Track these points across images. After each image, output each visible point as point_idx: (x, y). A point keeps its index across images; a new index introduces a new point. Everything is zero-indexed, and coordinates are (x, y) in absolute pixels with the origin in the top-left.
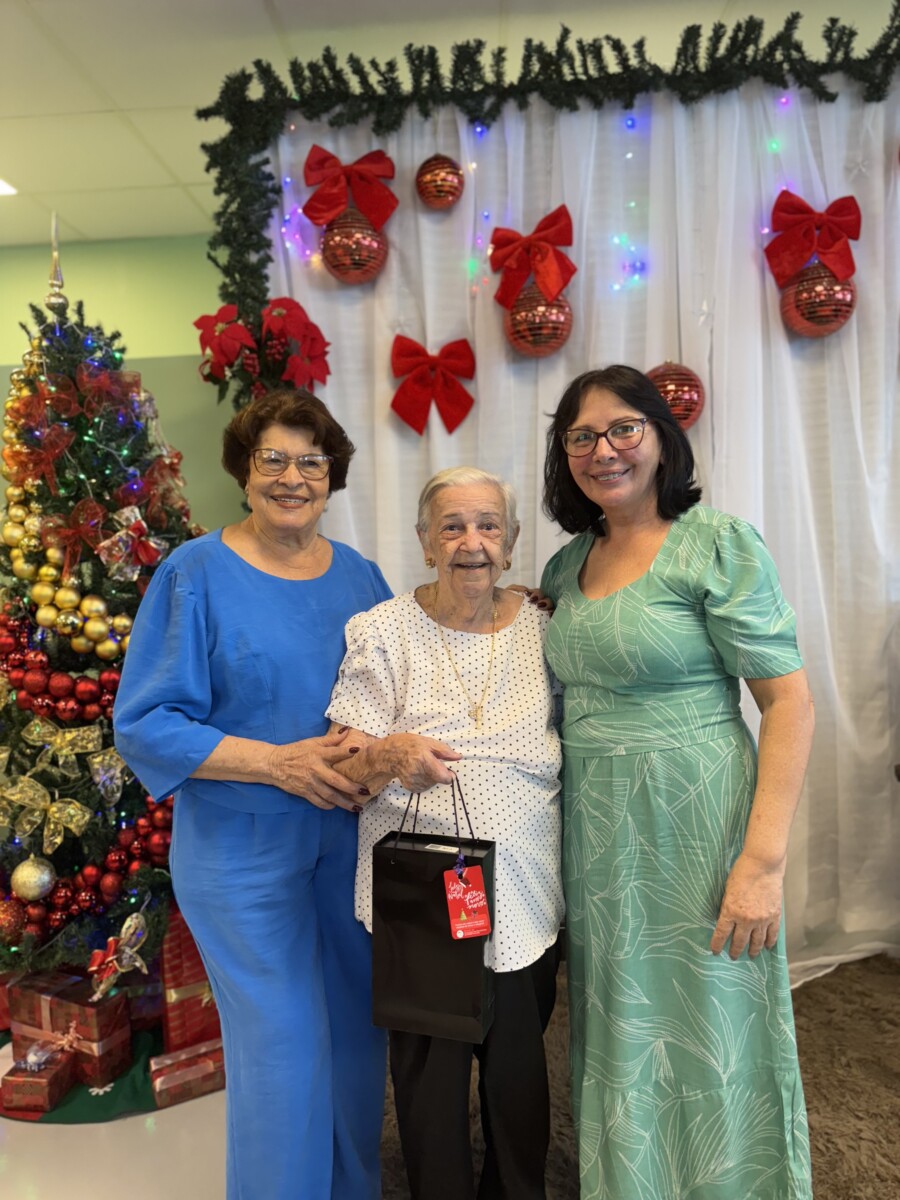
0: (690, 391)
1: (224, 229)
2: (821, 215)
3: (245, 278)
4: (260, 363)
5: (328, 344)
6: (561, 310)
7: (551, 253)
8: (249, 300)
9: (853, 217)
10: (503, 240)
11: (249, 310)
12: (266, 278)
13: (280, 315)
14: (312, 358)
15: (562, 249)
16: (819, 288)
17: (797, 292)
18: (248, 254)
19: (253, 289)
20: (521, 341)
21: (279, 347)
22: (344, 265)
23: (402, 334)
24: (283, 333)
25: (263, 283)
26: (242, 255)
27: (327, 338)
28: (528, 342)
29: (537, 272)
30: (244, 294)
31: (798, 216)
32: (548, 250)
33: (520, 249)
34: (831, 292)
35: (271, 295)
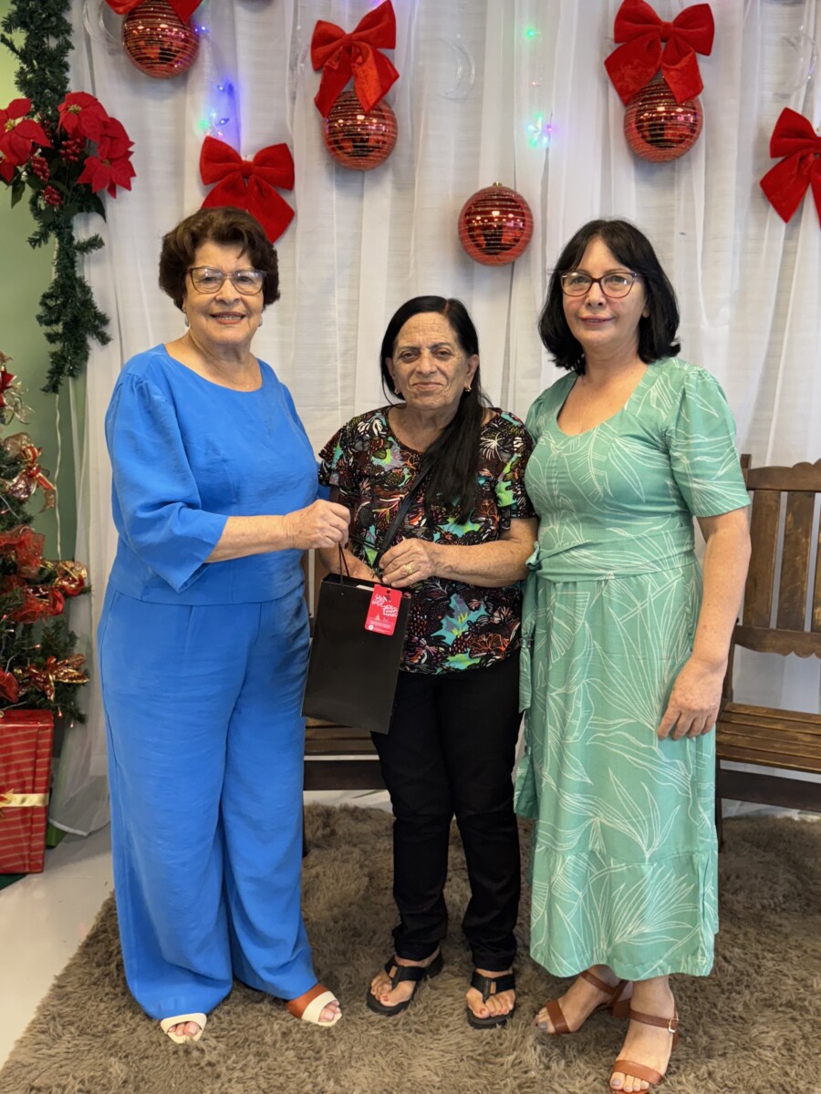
0: (514, 219)
1: (21, 10)
2: (667, 25)
3: (43, 66)
4: (49, 167)
5: (132, 144)
6: (383, 121)
7: (371, 57)
8: (47, 91)
9: (705, 29)
10: (324, 37)
11: (47, 102)
12: (66, 66)
13: (75, 112)
14: (112, 160)
15: (384, 51)
16: (661, 109)
17: (639, 111)
18: (48, 38)
19: (51, 78)
20: (339, 152)
21: (74, 148)
22: (148, 58)
23: (213, 136)
24: (77, 132)
25: (64, 73)
26: (40, 39)
27: (131, 139)
28: (348, 153)
29: (356, 76)
30: (41, 84)
31: (643, 26)
32: (368, 52)
33: (341, 48)
34: (673, 114)
35: (72, 87)
